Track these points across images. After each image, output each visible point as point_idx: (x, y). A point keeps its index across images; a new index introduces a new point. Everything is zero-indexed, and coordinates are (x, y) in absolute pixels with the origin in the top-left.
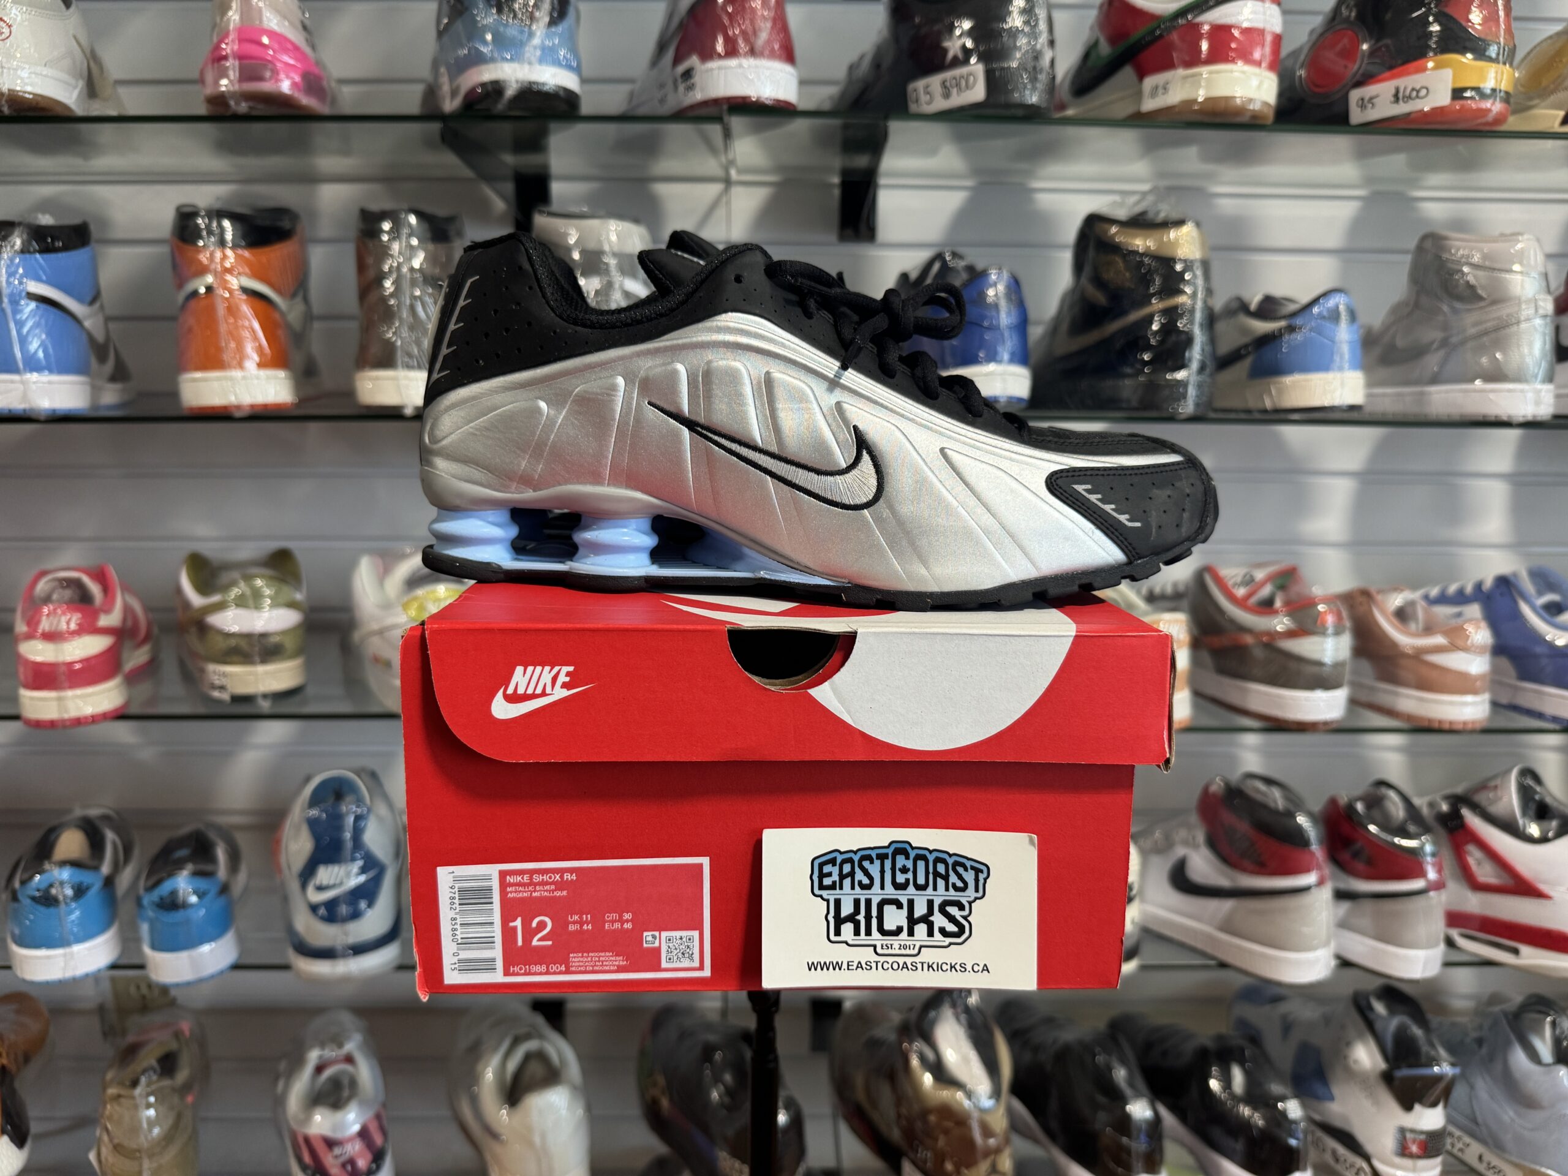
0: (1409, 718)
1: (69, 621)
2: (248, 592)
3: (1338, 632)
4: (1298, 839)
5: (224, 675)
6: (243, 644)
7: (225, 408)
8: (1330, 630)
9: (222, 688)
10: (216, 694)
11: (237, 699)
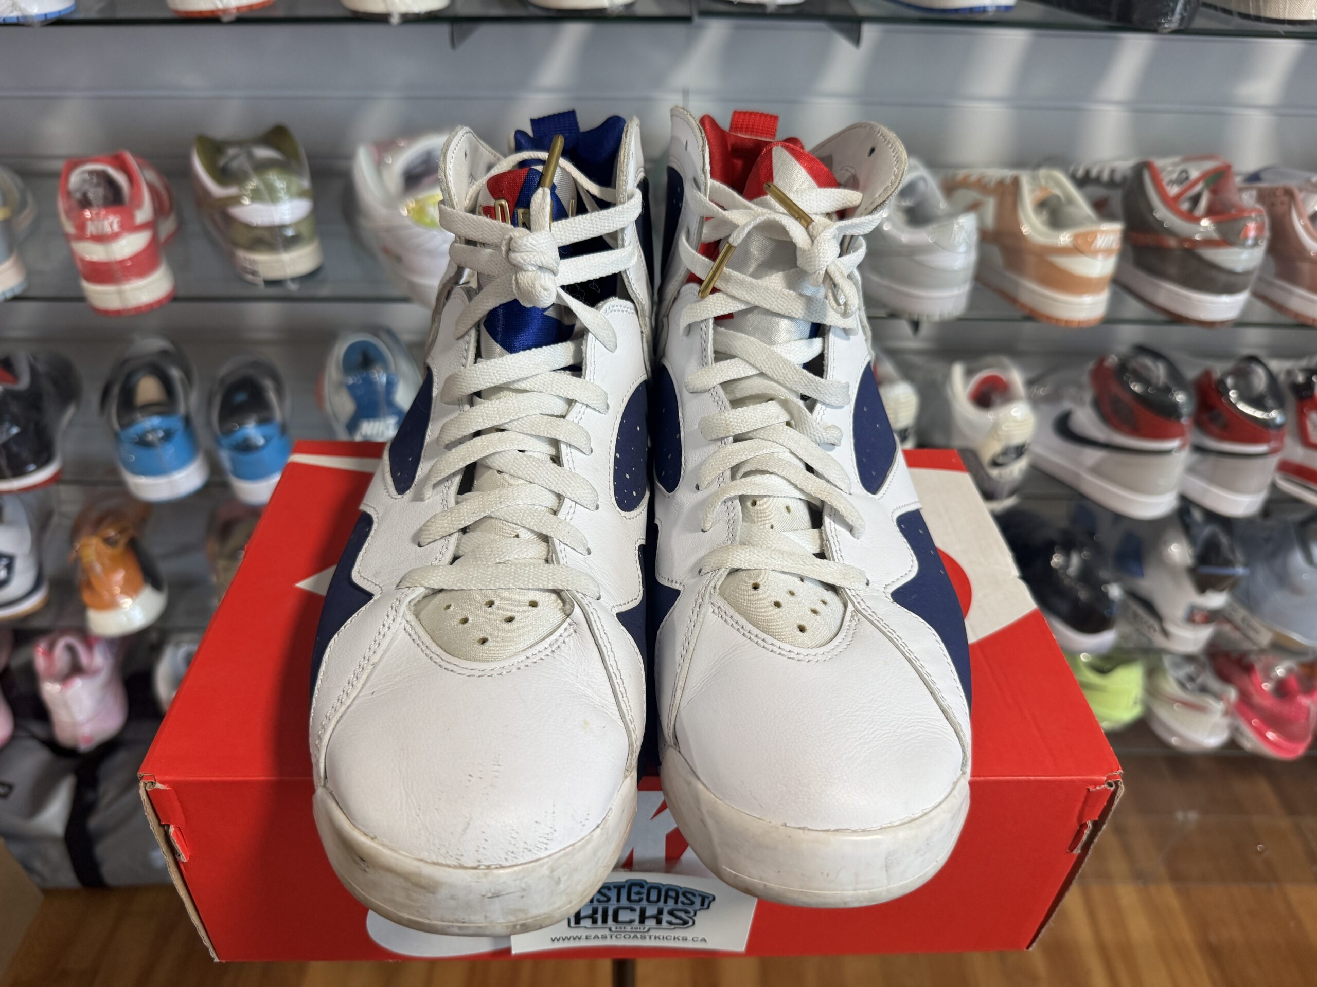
0: (1297, 315)
1: (111, 222)
2: (262, 187)
3: (1256, 244)
4: (1172, 411)
5: (254, 262)
6: (266, 235)
7: (212, 12)
8: (1250, 242)
9: (254, 273)
10: (250, 277)
11: (270, 283)
